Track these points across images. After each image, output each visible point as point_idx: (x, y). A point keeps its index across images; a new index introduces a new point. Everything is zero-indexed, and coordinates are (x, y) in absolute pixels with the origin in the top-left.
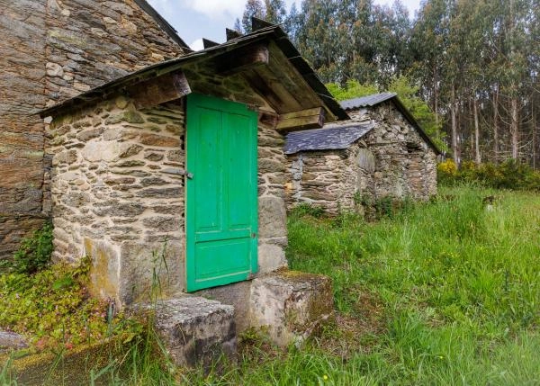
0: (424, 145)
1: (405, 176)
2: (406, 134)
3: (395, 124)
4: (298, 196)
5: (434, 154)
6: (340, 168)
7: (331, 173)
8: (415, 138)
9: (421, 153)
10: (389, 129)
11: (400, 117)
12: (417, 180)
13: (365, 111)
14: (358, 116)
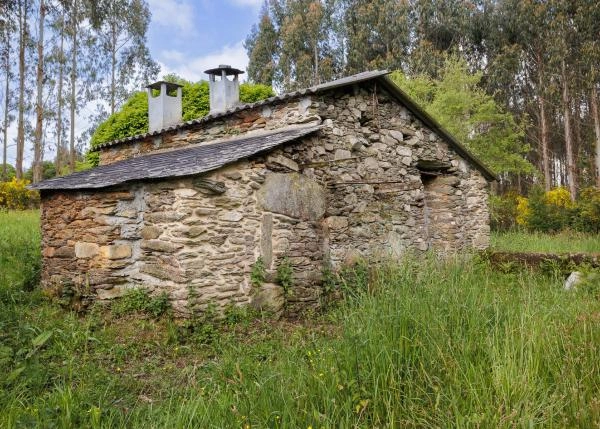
0: (460, 165)
1: (411, 221)
2: (416, 146)
3: (392, 127)
4: (133, 272)
5: (482, 181)
6: (200, 214)
7: (180, 226)
8: (440, 152)
9: (452, 179)
10: (375, 137)
11: (404, 115)
12: (446, 226)
13: (307, 103)
14: (297, 113)
